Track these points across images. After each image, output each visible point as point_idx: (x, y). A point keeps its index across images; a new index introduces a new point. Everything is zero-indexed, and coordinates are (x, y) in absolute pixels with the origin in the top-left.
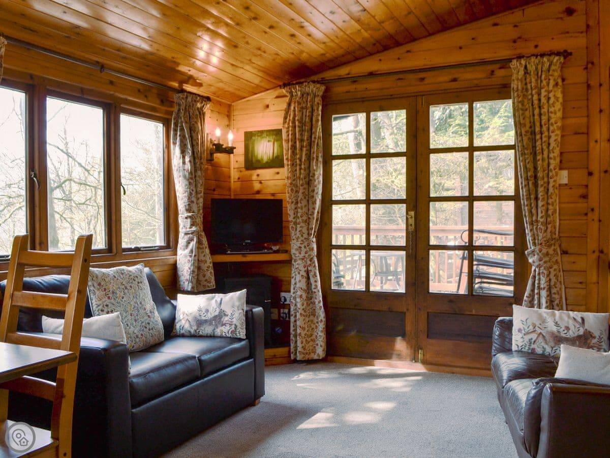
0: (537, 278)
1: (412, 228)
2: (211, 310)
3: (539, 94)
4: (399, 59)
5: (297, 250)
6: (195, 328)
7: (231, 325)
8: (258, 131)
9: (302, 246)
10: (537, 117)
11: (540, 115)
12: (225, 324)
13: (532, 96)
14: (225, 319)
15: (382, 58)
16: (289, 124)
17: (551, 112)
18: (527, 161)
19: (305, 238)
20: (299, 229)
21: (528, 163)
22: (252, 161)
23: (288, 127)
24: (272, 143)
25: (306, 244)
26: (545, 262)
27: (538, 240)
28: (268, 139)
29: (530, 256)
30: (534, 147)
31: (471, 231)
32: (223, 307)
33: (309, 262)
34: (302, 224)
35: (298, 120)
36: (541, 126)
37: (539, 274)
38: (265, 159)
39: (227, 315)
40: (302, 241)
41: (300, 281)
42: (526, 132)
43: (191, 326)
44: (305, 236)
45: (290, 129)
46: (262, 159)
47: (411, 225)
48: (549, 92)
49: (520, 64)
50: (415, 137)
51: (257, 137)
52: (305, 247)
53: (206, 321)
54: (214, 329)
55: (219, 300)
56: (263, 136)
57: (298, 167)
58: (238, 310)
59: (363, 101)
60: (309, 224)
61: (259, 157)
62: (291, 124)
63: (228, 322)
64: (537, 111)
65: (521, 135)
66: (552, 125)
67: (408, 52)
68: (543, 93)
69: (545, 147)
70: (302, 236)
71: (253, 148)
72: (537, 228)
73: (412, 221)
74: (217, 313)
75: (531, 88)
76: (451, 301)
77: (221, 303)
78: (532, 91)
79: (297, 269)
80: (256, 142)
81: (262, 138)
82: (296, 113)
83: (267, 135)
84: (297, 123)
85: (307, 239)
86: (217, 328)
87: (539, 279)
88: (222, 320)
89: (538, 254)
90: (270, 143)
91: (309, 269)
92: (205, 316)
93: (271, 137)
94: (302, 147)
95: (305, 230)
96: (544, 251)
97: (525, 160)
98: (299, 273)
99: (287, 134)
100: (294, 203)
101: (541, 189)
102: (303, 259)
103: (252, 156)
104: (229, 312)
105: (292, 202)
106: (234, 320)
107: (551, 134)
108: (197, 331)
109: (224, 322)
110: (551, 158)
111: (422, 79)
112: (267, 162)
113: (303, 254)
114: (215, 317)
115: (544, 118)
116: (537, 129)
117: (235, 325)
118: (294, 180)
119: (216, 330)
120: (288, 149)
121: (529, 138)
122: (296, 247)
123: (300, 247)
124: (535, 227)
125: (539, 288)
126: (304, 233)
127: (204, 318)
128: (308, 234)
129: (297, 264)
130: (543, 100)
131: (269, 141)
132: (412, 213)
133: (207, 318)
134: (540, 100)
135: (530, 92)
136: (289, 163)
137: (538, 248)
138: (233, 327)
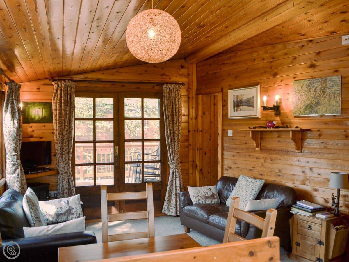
0: (175, 173)
1: (117, 155)
2: (63, 207)
3: (175, 99)
4: (112, 74)
5: (63, 168)
6: (56, 218)
7: (77, 213)
8: (32, 102)
9: (66, 166)
10: (174, 109)
11: (175, 108)
12: (74, 213)
13: (172, 100)
14: (73, 211)
15: (104, 73)
16: (57, 101)
17: (179, 107)
18: (170, 127)
19: (67, 162)
20: (64, 157)
21: (171, 127)
22: (28, 118)
23: (56, 103)
24: (41, 110)
25: (67, 165)
26: (178, 167)
27: (175, 158)
28: (38, 107)
29: (171, 165)
30: (173, 120)
31: (143, 154)
32: (70, 205)
33: (69, 174)
34: (66, 155)
35: (63, 100)
36: (176, 113)
37: (175, 172)
38: (37, 118)
39: (74, 209)
40: (66, 163)
41: (66, 185)
42: (170, 114)
43: (53, 218)
44: (67, 161)
45: (58, 104)
46: (35, 118)
47: (117, 153)
48: (179, 99)
49: (168, 86)
50: (118, 111)
51: (31, 106)
52: (67, 166)
53: (62, 214)
54: (68, 217)
55: (66, 202)
56: (36, 105)
57: (63, 125)
58: (79, 205)
59: (92, 92)
60: (69, 154)
61: (33, 117)
62: (58, 101)
63: (74, 212)
64: (174, 107)
65: (168, 115)
66: (180, 112)
67: (117, 72)
68: (177, 100)
69: (177, 121)
70: (66, 161)
71: (29, 111)
72: (174, 154)
73: (117, 151)
74: (68, 208)
75: (172, 97)
76: (135, 186)
77: (68, 203)
78: (172, 98)
79: (63, 178)
80: (30, 108)
81: (35, 106)
82: (62, 96)
83: (38, 105)
84: (63, 101)
85: (68, 162)
86: (69, 216)
87: (176, 174)
88: (71, 212)
89: (175, 164)
90: (40, 109)
91: (69, 177)
92: (61, 211)
93: (41, 106)
94: (66, 114)
95: (67, 158)
96: (177, 162)
97: (170, 126)
98: (65, 180)
99: (56, 106)
100: (61, 143)
101: (176, 138)
102: (66, 173)
103: (28, 116)
104: (74, 207)
105: (60, 143)
106: (78, 211)
107: (179, 116)
108: (57, 220)
109: (73, 212)
110: (179, 126)
111: (124, 86)
112: (38, 120)
113: (66, 170)
114: (67, 211)
115: (177, 109)
116: (175, 114)
117: (79, 213)
118: (60, 131)
119: (69, 217)
120: (57, 115)
121: (171, 117)
122: (62, 167)
123: (65, 167)
124: (174, 153)
125: (176, 178)
126: (66, 159)
127: (60, 212)
128: (68, 159)
129: (64, 176)
130: (177, 102)
131: (39, 108)
132: (117, 147)
133: (62, 212)
134: (175, 102)
135: (171, 98)
136: (58, 122)
137: (175, 162)
138: (78, 214)
